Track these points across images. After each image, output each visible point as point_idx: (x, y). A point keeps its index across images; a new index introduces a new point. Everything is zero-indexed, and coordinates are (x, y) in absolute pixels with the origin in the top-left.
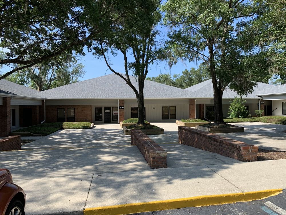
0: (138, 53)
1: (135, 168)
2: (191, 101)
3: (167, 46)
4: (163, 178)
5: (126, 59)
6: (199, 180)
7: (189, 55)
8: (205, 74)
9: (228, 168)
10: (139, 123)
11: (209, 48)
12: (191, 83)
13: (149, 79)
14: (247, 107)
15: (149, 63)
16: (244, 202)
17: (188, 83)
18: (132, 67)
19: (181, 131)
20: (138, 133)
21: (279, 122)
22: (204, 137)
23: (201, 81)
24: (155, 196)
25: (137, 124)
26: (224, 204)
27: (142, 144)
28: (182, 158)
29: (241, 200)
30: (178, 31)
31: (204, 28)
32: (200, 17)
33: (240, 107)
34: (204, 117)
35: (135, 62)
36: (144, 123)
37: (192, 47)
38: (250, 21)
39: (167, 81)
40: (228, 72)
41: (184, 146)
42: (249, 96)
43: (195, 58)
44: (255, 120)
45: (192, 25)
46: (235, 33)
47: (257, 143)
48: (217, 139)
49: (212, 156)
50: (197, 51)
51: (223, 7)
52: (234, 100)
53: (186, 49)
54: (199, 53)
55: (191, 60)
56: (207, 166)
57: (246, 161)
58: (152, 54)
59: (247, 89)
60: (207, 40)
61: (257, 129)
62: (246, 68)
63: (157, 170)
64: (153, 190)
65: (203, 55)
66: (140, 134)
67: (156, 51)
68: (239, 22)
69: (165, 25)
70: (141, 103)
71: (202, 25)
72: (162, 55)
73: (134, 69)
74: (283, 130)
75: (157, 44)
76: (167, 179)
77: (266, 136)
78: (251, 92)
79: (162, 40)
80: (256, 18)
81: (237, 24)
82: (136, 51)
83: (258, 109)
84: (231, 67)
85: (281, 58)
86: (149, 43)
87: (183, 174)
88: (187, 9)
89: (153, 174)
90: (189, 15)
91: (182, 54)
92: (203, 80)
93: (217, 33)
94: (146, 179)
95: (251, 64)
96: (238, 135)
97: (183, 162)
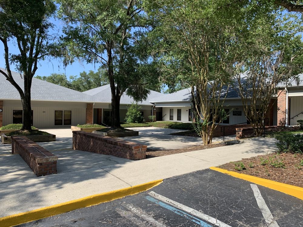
0: (25, 44)
1: (16, 178)
2: (89, 106)
3: (62, 42)
4: (52, 184)
5: (6, 49)
6: (91, 181)
7: (87, 56)
8: (104, 78)
9: (120, 167)
10: (23, 129)
11: (108, 51)
12: (89, 86)
13: (39, 77)
14: (142, 112)
15: (39, 58)
16: (132, 195)
17: (86, 86)
18: (16, 61)
19: (76, 136)
20: (22, 139)
21: (167, 127)
22: (100, 140)
23: (100, 86)
24: (40, 203)
25: (21, 130)
26: (114, 200)
27: (27, 151)
28: (75, 163)
29: (129, 194)
30: (75, 27)
31: (102, 30)
32: (99, 18)
33: (136, 113)
34: (102, 123)
35: (19, 55)
36: (31, 129)
37: (90, 48)
38: (146, 31)
39: (61, 82)
40: (125, 77)
41: (78, 151)
42: (144, 102)
43: (94, 60)
44: (149, 125)
45: (90, 24)
46: (133, 41)
47: (149, 144)
48: (112, 141)
49: (106, 158)
50: (95, 52)
51: (121, 13)
52: (131, 106)
53: (84, 49)
54: (97, 55)
55: (89, 61)
56: (101, 167)
57: (137, 160)
58: (43, 48)
59: (142, 96)
60: (105, 43)
61: (150, 133)
62: (141, 76)
63: (44, 177)
64: (38, 197)
65: (101, 58)
66: (25, 140)
67: (48, 45)
68: (137, 31)
69: (60, 18)
70: (27, 105)
71: (101, 27)
72: (55, 51)
73: (19, 63)
74: (169, 133)
75: (50, 38)
76: (56, 185)
77: (156, 139)
78: (145, 98)
79: (56, 35)
80: (151, 30)
81: (134, 33)
82: (21, 42)
83: (151, 115)
84: (128, 73)
85: (168, 69)
86: (40, 35)
87: (75, 178)
88: (85, 7)
89: (39, 182)
90: (87, 13)
91: (79, 54)
92: (102, 85)
93: (116, 37)
94: (30, 187)
95: (145, 72)
96: (133, 139)
97: (76, 166)
